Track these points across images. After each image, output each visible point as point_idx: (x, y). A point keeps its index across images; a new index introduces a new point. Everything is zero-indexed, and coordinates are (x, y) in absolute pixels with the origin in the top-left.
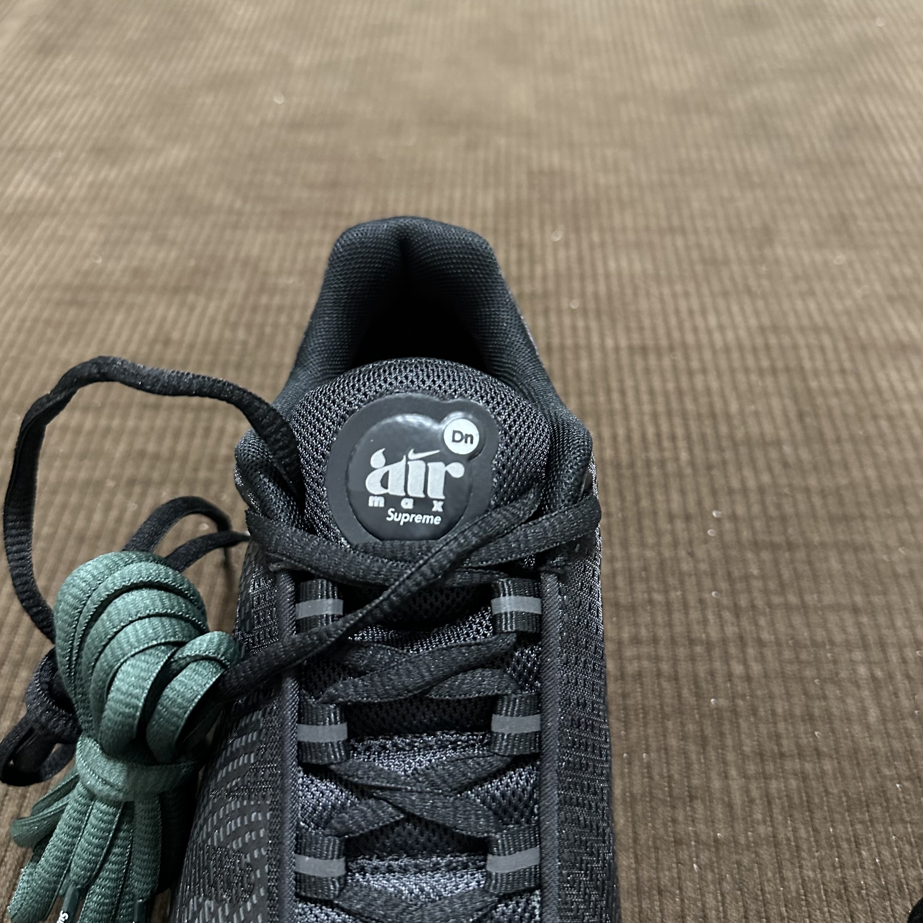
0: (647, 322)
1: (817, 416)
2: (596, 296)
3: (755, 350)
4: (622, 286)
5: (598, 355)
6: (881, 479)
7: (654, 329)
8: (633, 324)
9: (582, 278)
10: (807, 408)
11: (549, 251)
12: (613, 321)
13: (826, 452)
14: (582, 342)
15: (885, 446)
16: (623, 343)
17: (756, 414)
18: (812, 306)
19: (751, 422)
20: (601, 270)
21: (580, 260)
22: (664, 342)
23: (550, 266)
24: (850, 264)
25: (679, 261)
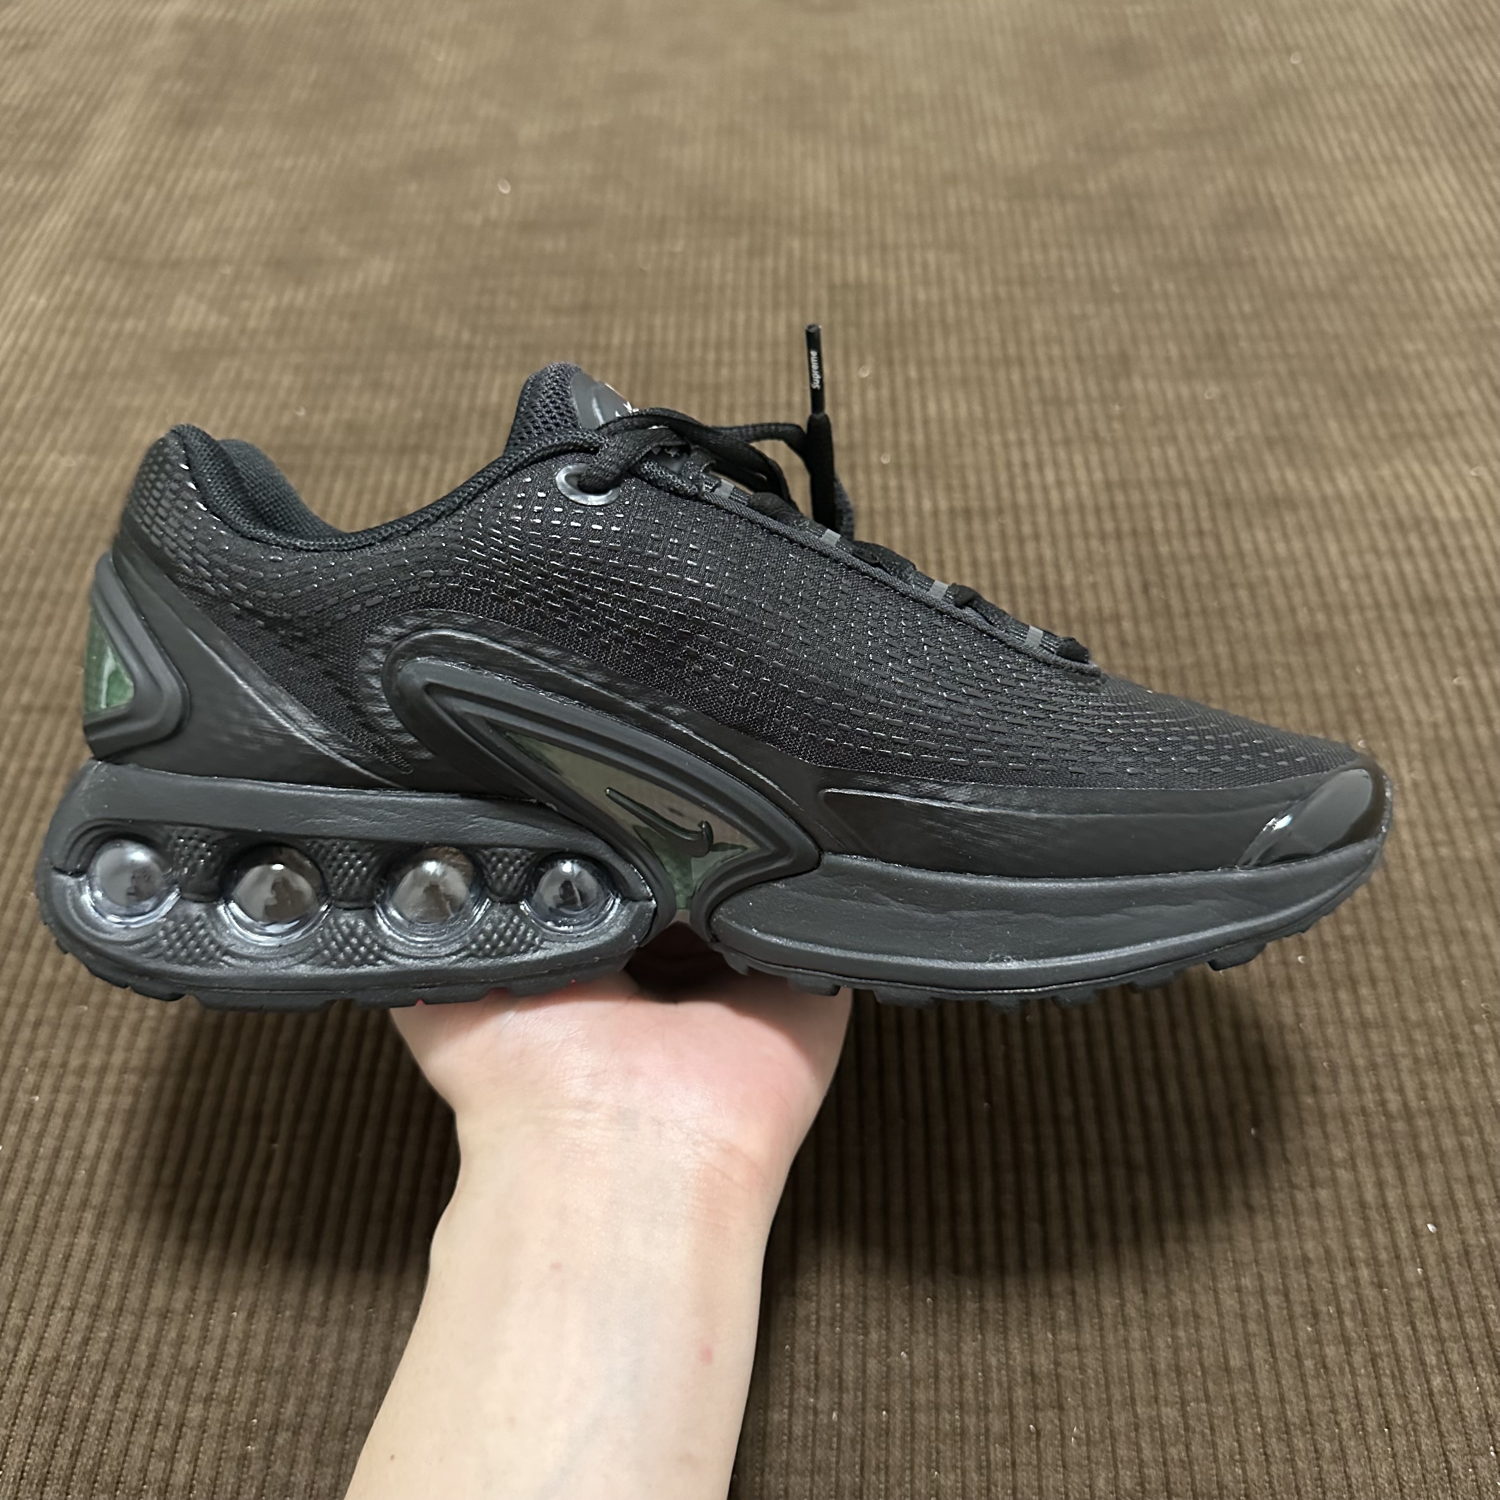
0: (972, 479)
1: (1164, 588)
2: (912, 447)
3: (1098, 510)
4: (943, 434)
5: (912, 520)
6: (1233, 657)
7: (980, 487)
8: (955, 482)
9: (896, 425)
10: (1153, 578)
11: (856, 390)
12: (932, 477)
13: (1171, 628)
14: (895, 505)
15: (1242, 620)
16: (943, 505)
17: (1094, 586)
18: (1171, 452)
19: (1088, 595)
20: (918, 415)
21: (893, 402)
22: (991, 504)
23: (857, 409)
24: (1224, 398)
25: (1014, 401)
